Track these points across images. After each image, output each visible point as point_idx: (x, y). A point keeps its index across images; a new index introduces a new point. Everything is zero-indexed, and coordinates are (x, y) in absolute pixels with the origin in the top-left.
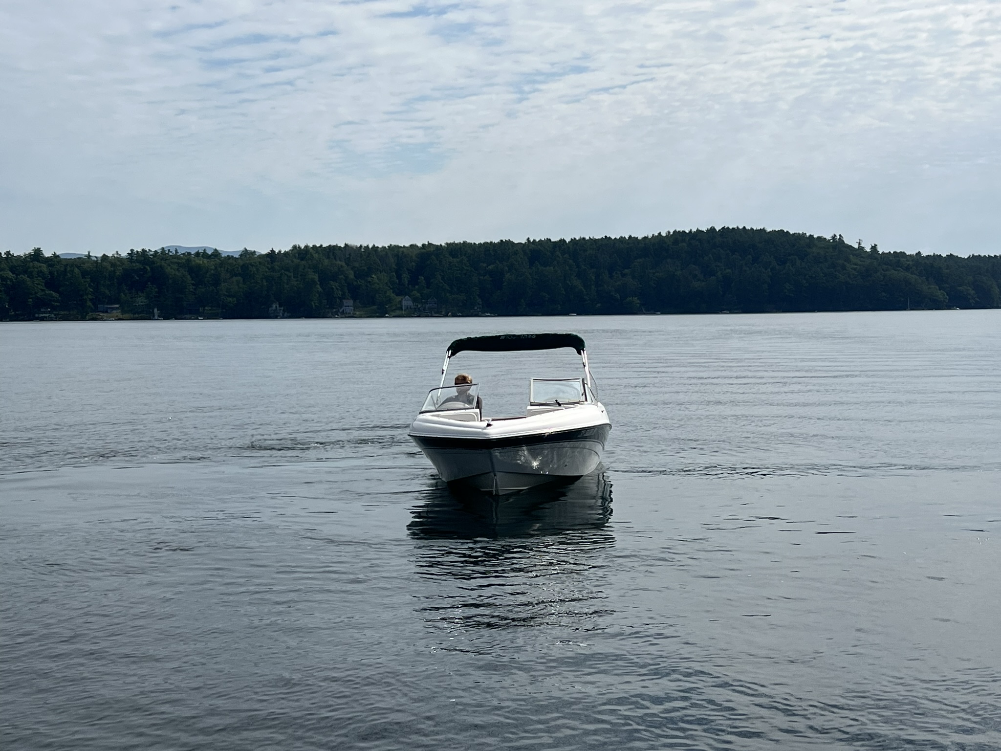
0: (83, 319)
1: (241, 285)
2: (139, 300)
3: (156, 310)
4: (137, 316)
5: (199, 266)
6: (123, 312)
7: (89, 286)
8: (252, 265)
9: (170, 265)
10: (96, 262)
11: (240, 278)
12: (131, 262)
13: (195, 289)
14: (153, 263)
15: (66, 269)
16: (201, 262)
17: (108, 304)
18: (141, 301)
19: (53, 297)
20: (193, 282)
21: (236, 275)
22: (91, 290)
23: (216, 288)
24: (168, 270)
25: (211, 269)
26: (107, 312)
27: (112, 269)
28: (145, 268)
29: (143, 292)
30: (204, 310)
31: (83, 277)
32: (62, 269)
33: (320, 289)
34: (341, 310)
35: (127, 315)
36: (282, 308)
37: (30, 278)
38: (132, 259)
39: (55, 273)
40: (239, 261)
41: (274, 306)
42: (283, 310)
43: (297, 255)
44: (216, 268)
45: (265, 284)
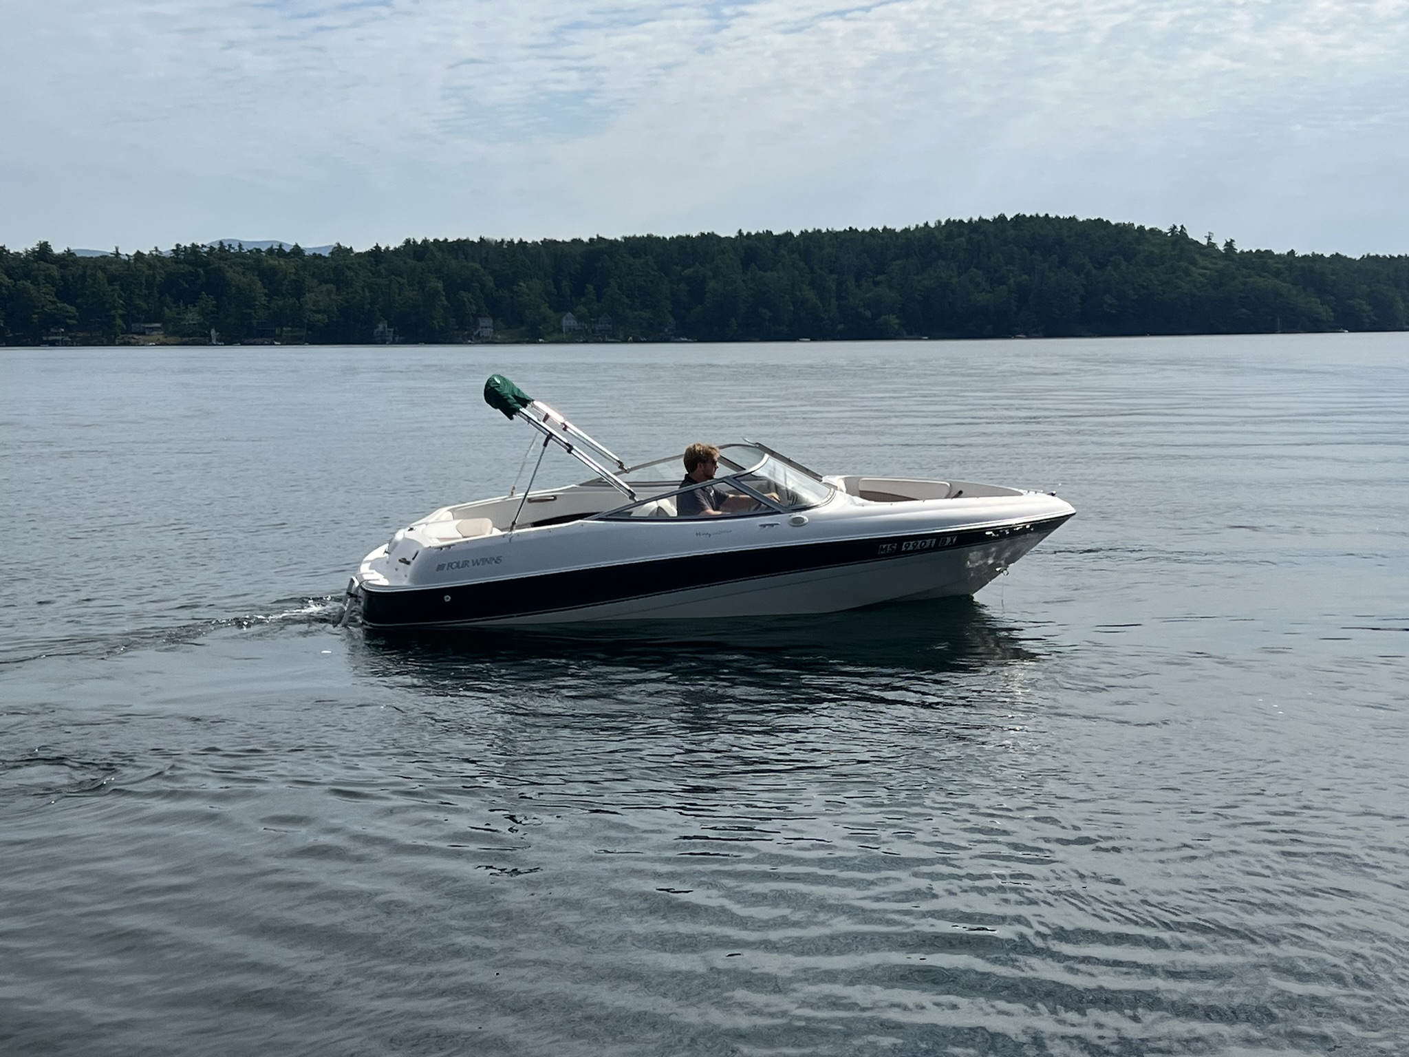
0: (111, 343)
1: (333, 296)
2: (190, 315)
3: (213, 332)
4: (186, 339)
5: (274, 271)
6: (167, 333)
7: (119, 297)
8: (349, 268)
9: (230, 267)
10: (127, 262)
11: (331, 286)
12: (176, 263)
13: (269, 302)
14: (208, 264)
15: (85, 272)
16: (276, 263)
17: (146, 322)
18: (192, 317)
19: (68, 312)
20: (266, 291)
21: (326, 282)
22: (121, 302)
23: (299, 300)
24: (230, 274)
25: (290, 273)
26: (143, 334)
27: (151, 272)
28: (196, 270)
29: (195, 306)
30: (282, 331)
31: (110, 284)
32: (80, 272)
33: (446, 303)
34: (476, 333)
35: (171, 339)
36: (392, 330)
37: (35, 285)
38: (177, 258)
39: (70, 278)
40: (331, 261)
41: (381, 327)
42: (394, 332)
43: (412, 253)
44: (297, 270)
45: (367, 294)
